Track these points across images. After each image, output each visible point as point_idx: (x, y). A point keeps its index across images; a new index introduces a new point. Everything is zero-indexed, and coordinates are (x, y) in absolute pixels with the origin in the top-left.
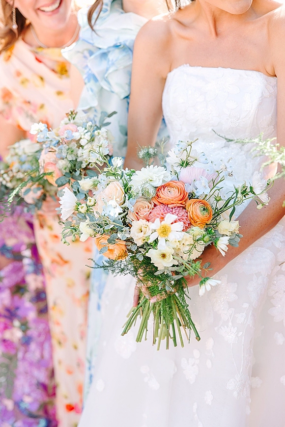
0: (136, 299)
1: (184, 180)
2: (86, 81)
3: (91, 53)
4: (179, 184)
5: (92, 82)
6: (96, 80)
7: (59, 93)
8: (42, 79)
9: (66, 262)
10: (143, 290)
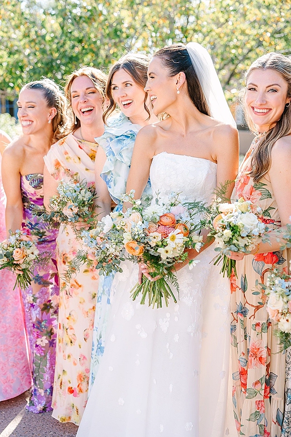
0: (140, 280)
1: (174, 213)
2: (108, 155)
3: (111, 139)
4: (171, 215)
5: (111, 155)
6: (114, 155)
7: (87, 170)
8: (79, 159)
9: (80, 286)
10: (145, 274)
